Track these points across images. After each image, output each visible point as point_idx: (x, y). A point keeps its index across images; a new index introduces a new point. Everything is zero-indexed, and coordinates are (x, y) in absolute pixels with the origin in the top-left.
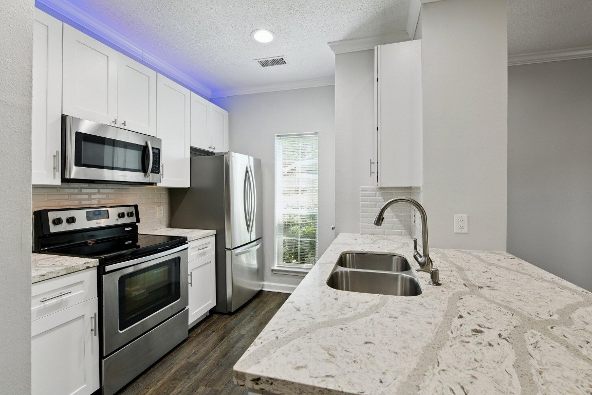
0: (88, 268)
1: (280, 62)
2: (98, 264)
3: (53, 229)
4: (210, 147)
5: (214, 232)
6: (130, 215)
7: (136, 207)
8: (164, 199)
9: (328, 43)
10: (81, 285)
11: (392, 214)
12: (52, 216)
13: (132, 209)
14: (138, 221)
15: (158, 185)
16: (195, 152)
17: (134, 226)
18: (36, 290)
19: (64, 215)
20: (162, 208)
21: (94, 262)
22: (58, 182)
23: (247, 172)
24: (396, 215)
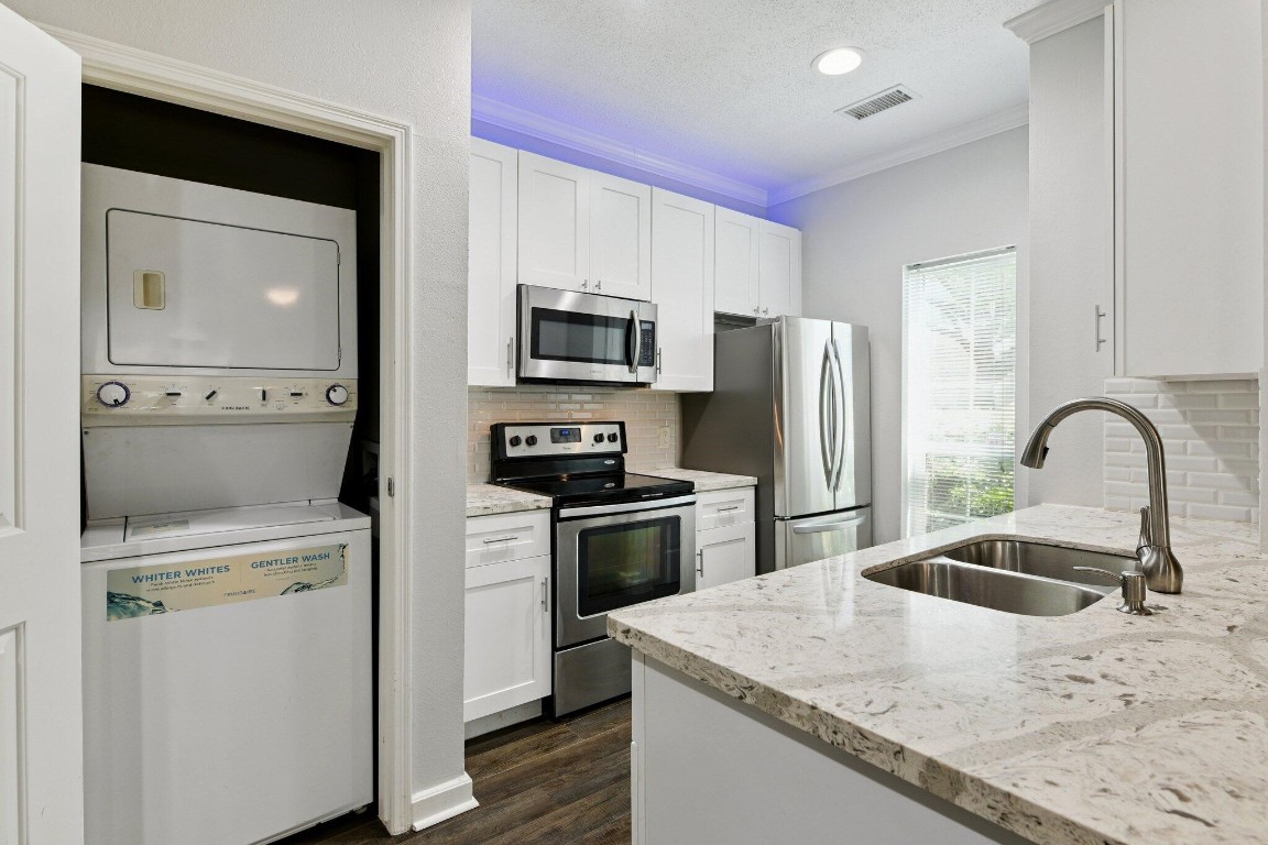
0: (539, 508)
1: (899, 98)
2: (551, 505)
3: (511, 452)
4: (757, 310)
5: (753, 480)
6: (612, 438)
7: (622, 425)
8: (672, 413)
9: (1005, 24)
10: (529, 533)
11: (1213, 459)
12: (509, 433)
13: (616, 429)
14: (624, 449)
15: (653, 387)
16: (722, 320)
17: (618, 457)
18: (472, 526)
19: (524, 433)
20: (667, 429)
21: (547, 501)
22: (512, 383)
23: (826, 357)
24: (1225, 461)
